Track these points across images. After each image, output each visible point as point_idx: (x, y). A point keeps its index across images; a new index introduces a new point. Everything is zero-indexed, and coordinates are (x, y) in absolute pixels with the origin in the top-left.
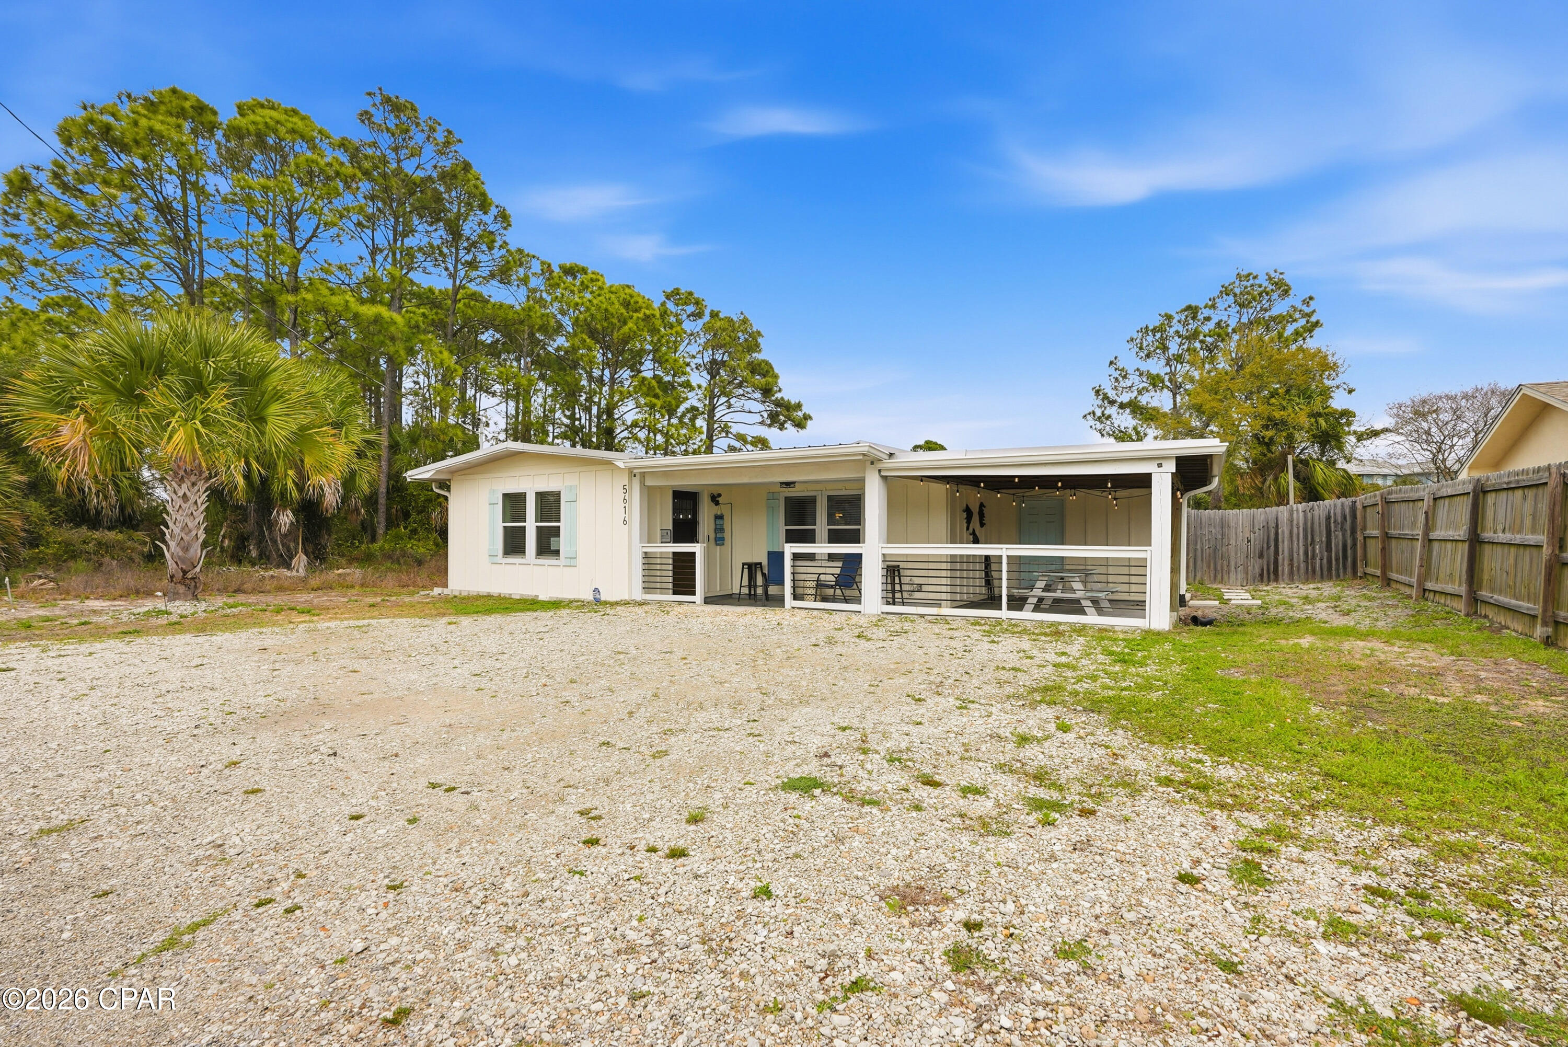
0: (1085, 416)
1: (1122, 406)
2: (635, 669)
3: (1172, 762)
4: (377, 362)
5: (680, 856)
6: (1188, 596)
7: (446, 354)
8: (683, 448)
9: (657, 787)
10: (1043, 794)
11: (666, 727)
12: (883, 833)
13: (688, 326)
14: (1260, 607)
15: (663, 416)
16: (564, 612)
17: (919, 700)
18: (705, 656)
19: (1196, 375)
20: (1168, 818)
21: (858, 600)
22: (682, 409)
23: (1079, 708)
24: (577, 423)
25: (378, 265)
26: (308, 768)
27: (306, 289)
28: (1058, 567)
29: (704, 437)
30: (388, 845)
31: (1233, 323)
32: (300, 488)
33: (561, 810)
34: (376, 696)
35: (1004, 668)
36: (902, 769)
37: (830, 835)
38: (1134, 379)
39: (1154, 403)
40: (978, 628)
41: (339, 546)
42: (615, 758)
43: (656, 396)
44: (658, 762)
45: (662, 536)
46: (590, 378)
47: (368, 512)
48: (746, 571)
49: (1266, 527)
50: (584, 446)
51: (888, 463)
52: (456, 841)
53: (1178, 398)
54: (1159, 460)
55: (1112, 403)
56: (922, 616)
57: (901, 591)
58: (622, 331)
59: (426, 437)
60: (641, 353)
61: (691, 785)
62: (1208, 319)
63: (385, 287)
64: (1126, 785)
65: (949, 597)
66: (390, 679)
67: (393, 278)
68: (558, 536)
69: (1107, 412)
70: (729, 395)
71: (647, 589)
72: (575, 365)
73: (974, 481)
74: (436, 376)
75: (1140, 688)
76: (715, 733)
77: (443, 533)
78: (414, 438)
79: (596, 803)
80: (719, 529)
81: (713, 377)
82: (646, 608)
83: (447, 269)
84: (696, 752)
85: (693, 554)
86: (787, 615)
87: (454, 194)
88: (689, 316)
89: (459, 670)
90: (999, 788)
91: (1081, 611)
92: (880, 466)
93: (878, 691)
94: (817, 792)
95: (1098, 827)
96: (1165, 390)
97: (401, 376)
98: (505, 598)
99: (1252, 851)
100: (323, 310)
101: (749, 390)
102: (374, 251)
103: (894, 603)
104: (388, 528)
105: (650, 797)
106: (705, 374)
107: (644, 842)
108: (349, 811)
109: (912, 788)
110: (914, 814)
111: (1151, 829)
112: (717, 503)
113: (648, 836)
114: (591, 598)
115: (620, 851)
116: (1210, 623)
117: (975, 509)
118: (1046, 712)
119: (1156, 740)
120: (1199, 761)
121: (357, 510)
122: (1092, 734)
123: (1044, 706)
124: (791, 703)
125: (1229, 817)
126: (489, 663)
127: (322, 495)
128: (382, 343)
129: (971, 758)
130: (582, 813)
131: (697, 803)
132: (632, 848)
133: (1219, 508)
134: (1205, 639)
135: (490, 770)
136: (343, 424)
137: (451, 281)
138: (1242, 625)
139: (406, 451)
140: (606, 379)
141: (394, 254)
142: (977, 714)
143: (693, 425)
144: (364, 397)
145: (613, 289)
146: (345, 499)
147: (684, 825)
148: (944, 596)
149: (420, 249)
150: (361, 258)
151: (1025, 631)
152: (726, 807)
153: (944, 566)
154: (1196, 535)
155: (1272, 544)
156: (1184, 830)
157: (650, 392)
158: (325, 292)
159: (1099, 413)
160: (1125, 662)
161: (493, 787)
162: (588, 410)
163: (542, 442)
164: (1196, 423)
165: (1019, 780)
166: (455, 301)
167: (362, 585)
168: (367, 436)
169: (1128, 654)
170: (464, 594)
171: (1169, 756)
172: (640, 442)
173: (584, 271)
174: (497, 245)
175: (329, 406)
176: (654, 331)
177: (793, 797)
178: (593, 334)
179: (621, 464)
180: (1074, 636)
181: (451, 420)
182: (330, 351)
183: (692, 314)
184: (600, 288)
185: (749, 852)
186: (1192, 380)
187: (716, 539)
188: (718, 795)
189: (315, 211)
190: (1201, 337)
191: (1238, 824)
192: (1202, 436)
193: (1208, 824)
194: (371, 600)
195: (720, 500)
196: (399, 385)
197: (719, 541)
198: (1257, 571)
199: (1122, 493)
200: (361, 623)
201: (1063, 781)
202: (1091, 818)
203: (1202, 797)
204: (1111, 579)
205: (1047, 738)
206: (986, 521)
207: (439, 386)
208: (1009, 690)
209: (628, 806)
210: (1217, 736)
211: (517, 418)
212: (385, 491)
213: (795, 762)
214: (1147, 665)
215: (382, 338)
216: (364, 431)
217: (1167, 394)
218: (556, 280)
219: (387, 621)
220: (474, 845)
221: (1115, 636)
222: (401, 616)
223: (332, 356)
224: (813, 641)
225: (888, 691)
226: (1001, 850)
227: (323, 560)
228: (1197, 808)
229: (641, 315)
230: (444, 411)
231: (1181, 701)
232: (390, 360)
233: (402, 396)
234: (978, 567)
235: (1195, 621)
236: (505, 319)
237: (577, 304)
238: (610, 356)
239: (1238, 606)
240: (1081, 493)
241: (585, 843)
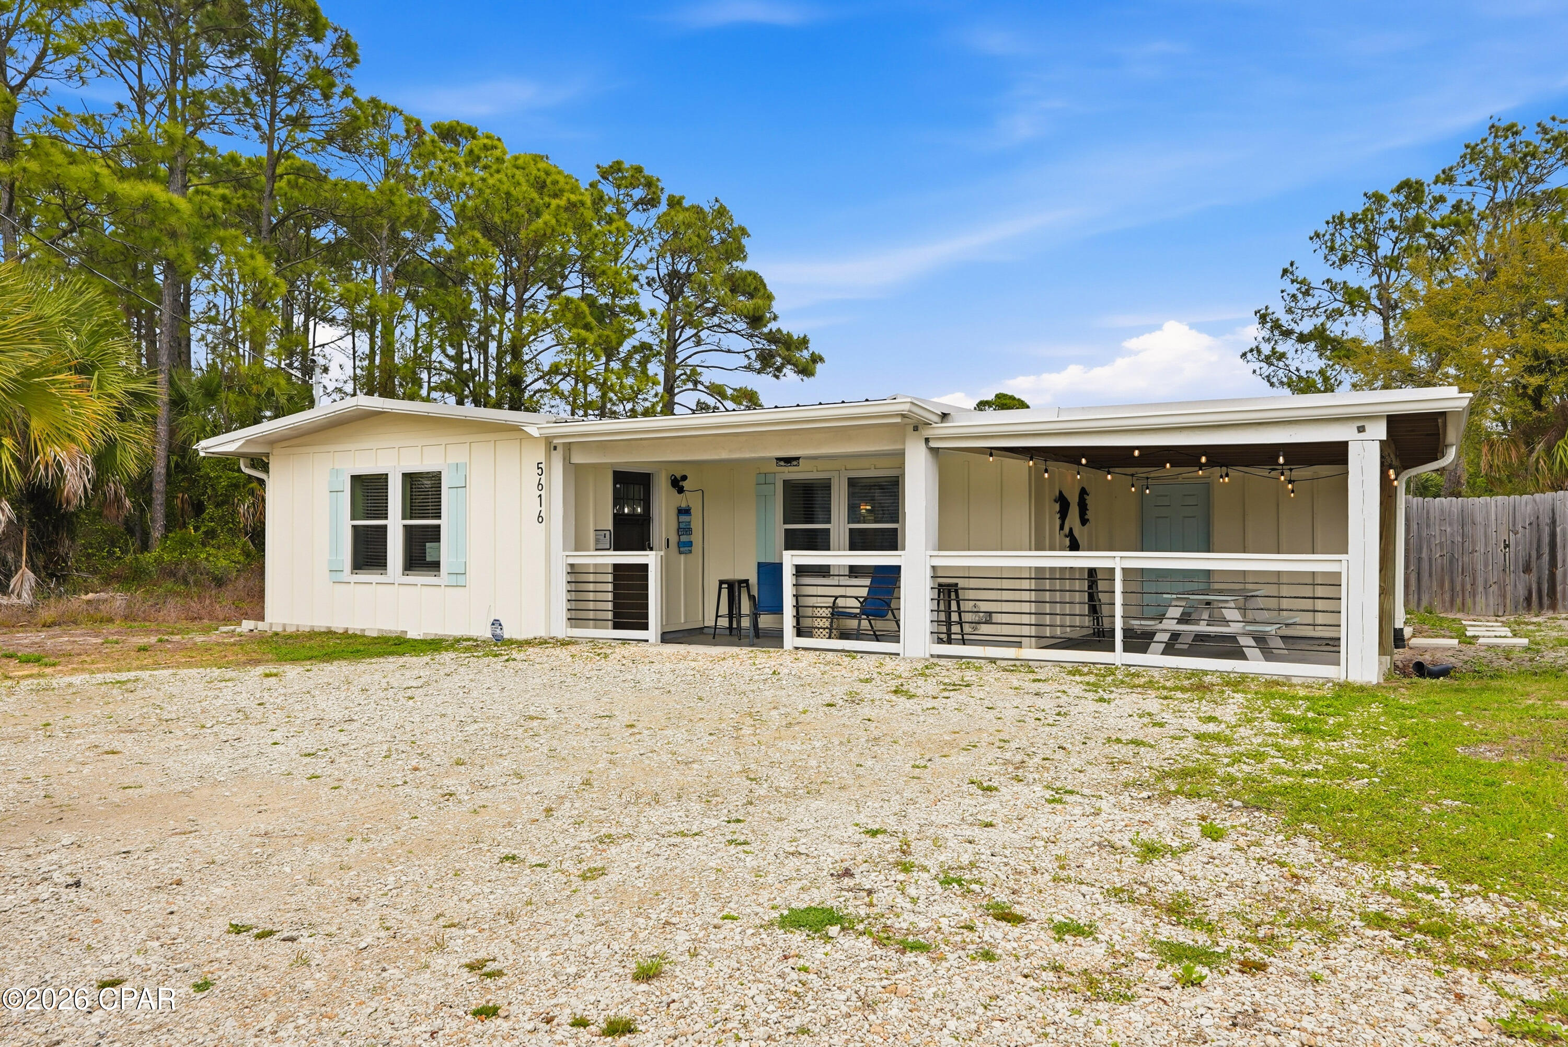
0: (1244, 355)
1: (1303, 339)
2: (555, 743)
3: (1386, 890)
4: (149, 274)
5: (623, 1033)
6: (1408, 631)
7: (260, 260)
8: (629, 406)
9: (588, 924)
10: (1183, 936)
11: (604, 831)
12: (935, 995)
13: (636, 219)
14: (1527, 649)
15: (597, 357)
16: (447, 656)
17: (989, 789)
18: (663, 722)
19: (1420, 286)
20: (1383, 978)
21: (895, 637)
22: (626, 347)
23: (1236, 803)
24: (466, 367)
25: (148, 120)
26: (32, 908)
27: (28, 153)
28: (1202, 586)
29: (660, 389)
30: (160, 1026)
31: (1481, 204)
32: (23, 468)
33: (439, 962)
34: (147, 791)
35: (1118, 741)
36: (964, 896)
37: (854, 997)
38: (1322, 296)
39: (1353, 332)
40: (1078, 678)
41: (89, 556)
42: (524, 880)
43: (587, 327)
44: (591, 885)
45: (597, 541)
46: (486, 299)
47: (136, 504)
48: (725, 592)
49: (1536, 524)
50: (477, 403)
51: (941, 429)
52: (272, 1017)
53: (1392, 323)
54: (1360, 421)
55: (1287, 333)
56: (993, 660)
57: (960, 623)
58: (533, 227)
59: (229, 388)
60: (563, 261)
61: (641, 921)
62: (1441, 199)
63: (158, 154)
64: (1314, 925)
65: (1033, 631)
66: (169, 763)
67: (171, 140)
68: (438, 540)
69: (1280, 348)
70: (698, 325)
71: (574, 621)
72: (462, 279)
73: (1070, 455)
74: (244, 295)
75: (1332, 772)
76: (678, 840)
77: (258, 535)
78: (210, 391)
79: (494, 949)
80: (684, 530)
81: (673, 298)
82: (572, 648)
83: (257, 127)
84: (647, 871)
85: (645, 567)
86: (787, 659)
87: (266, 8)
88: (636, 205)
89: (280, 748)
90: (1114, 926)
91: (1239, 654)
92: (928, 433)
93: (926, 774)
94: (834, 930)
95: (1270, 990)
96: (1371, 312)
97: (188, 294)
98: (355, 636)
99: (1523, 1037)
100: (57, 187)
101: (729, 317)
102: (142, 96)
103: (949, 642)
104: (168, 528)
105: (578, 940)
106: (660, 293)
107: (568, 1011)
108: (98, 973)
109: (979, 924)
110: (983, 965)
111: (1356, 996)
112: (681, 490)
113: (573, 1001)
114: (488, 635)
115: (530, 1026)
116: (1444, 672)
117: (1073, 499)
118: (1187, 810)
119: (1361, 855)
120: (1431, 890)
121: (118, 499)
122: (1257, 844)
123: (1182, 799)
124: (792, 794)
125: (1484, 979)
126: (329, 736)
127: (60, 476)
128: (156, 242)
129: (1068, 880)
130: (471, 967)
131: (650, 949)
132: (549, 1021)
133: (1458, 495)
134: (1433, 697)
135: (328, 903)
136: (94, 367)
137: (265, 147)
138: (1497, 675)
139: (197, 410)
140: (511, 301)
141: (173, 101)
142: (1078, 811)
143: (644, 371)
144: (128, 325)
145: (520, 162)
146: (97, 484)
147: (629, 984)
148: (1026, 631)
149: (214, 96)
150: (120, 107)
151: (1150, 684)
152: (694, 954)
153: (1026, 584)
154: (1420, 536)
155: (1546, 550)
156: (1409, 998)
157: (578, 321)
158: (60, 158)
159: (1266, 349)
160: (1309, 732)
161: (333, 929)
162: (483, 348)
163: (412, 397)
164: (1421, 362)
165: (1145, 914)
166: (273, 178)
167: (126, 618)
168: (133, 386)
169: (1314, 721)
170: (290, 630)
171: (1381, 881)
172: (561, 395)
173: (471, 133)
174: (338, 90)
175: (71, 338)
176: (582, 227)
177: (797, 938)
178: (488, 231)
179: (533, 431)
180: (1228, 691)
181: (270, 362)
182: (72, 252)
183: (642, 201)
184: (500, 160)
185: (729, 1026)
186: (1413, 296)
187: (680, 544)
188: (681, 937)
189: (38, 27)
190: (1429, 229)
191: (1499, 992)
192: (1428, 384)
193: (1449, 991)
194: (143, 641)
195: (686, 484)
196: (185, 308)
197: (685, 547)
198: (1522, 592)
199: (1301, 472)
200: (124, 676)
201: (1213, 916)
202: (1260, 974)
203: (1437, 947)
204: (1285, 603)
205: (1187, 849)
206: (1090, 515)
207: (249, 308)
208: (1127, 774)
209: (544, 955)
210: (1460, 852)
211: (372, 361)
212: (163, 471)
213: (799, 885)
214: (1343, 738)
215: (156, 233)
216: (129, 378)
217: (1374, 319)
218: (430, 147)
219: (166, 673)
220: (301, 1022)
221: (1292, 692)
222: (189, 665)
223: (75, 260)
224: (827, 698)
225: (940, 775)
226: (1118, 1024)
227: (62, 579)
228: (1430, 964)
229: (563, 202)
230: (258, 349)
231: (1400, 795)
232: (170, 268)
233: (190, 324)
234: (1077, 585)
235: (1420, 669)
236: (353, 208)
237: (463, 185)
238: (515, 265)
239: (1490, 647)
240: (1236, 473)
241: (477, 1013)
